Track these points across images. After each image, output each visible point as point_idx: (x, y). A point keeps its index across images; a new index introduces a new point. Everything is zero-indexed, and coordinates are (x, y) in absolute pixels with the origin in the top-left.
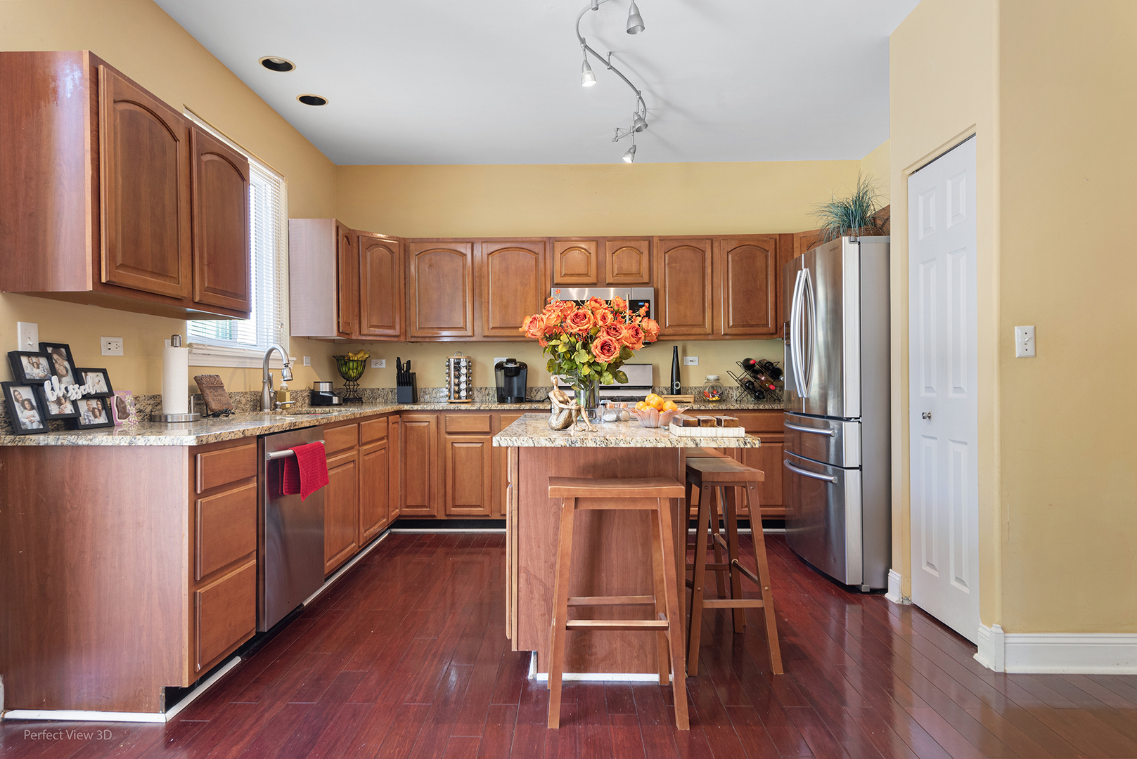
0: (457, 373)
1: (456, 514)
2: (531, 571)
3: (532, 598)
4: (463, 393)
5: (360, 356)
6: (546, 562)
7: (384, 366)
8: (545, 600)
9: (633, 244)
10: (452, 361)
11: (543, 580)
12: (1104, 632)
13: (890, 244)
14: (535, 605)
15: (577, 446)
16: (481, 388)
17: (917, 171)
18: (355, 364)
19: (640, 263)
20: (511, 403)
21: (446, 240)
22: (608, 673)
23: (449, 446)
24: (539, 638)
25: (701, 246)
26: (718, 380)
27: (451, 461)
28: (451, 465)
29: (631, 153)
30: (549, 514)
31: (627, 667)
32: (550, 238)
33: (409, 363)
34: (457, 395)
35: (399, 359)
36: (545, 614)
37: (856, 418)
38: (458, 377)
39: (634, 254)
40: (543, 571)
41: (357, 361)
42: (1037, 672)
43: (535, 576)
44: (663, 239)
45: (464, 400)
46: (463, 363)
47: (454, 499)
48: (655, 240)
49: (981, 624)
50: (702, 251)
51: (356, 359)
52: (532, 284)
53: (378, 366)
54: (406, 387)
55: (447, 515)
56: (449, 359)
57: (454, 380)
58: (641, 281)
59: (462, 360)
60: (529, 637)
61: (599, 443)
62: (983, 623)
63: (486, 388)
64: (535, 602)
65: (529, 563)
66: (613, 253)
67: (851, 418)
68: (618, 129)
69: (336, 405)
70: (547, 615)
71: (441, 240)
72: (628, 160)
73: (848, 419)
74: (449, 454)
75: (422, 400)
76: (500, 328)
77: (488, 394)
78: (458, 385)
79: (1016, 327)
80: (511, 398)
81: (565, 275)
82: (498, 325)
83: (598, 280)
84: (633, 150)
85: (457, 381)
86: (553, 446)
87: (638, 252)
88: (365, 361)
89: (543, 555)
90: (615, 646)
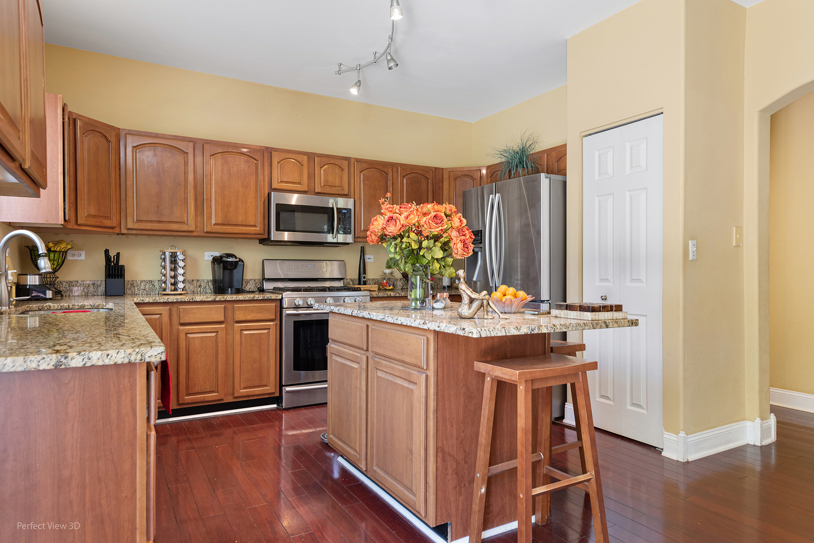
0: (173, 266)
1: (190, 402)
2: (446, 449)
3: (447, 474)
4: (181, 285)
5: (63, 246)
6: (457, 439)
7: (83, 257)
8: (457, 474)
9: (337, 162)
10: (167, 254)
11: (455, 456)
12: (720, 426)
13: (566, 182)
14: (449, 480)
15: (535, 332)
16: (193, 281)
17: (590, 135)
18: (56, 255)
19: (341, 178)
20: (232, 293)
21: (166, 137)
22: (500, 525)
23: (182, 336)
24: (452, 509)
25: (385, 170)
26: (392, 273)
27: (184, 351)
28: (185, 355)
29: (357, 86)
30: (460, 395)
31: (513, 516)
32: (267, 148)
33: (118, 254)
34: (173, 287)
35: (107, 252)
36: (456, 486)
37: (547, 301)
38: (174, 269)
39: (337, 170)
40: (455, 448)
41: (60, 252)
42: (699, 458)
43: (449, 453)
44: (358, 161)
45: (180, 292)
46: (181, 257)
47: (187, 387)
48: (352, 161)
49: (665, 432)
50: (386, 174)
51: (58, 250)
52: (252, 187)
53: (76, 258)
54: (117, 279)
55: (180, 405)
56: (165, 252)
57: (170, 273)
58: (343, 193)
59: (178, 253)
60: (444, 510)
61: (549, 329)
62: (666, 431)
63: (198, 280)
64: (449, 477)
65: (445, 442)
66: (321, 168)
67: (545, 301)
68: (341, 64)
69: (50, 299)
70: (458, 487)
71: (160, 136)
72: (354, 91)
73: (543, 301)
74: (183, 344)
75: (129, 292)
76: (222, 224)
77: (200, 286)
78: (175, 277)
79: (690, 241)
80: (231, 290)
81: (282, 182)
82: (220, 222)
83: (308, 189)
84: (358, 84)
85: (173, 273)
86: (519, 334)
87: (340, 169)
88: (66, 252)
89: (455, 433)
90: (505, 501)
